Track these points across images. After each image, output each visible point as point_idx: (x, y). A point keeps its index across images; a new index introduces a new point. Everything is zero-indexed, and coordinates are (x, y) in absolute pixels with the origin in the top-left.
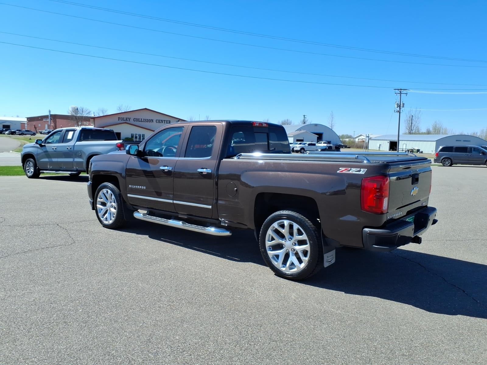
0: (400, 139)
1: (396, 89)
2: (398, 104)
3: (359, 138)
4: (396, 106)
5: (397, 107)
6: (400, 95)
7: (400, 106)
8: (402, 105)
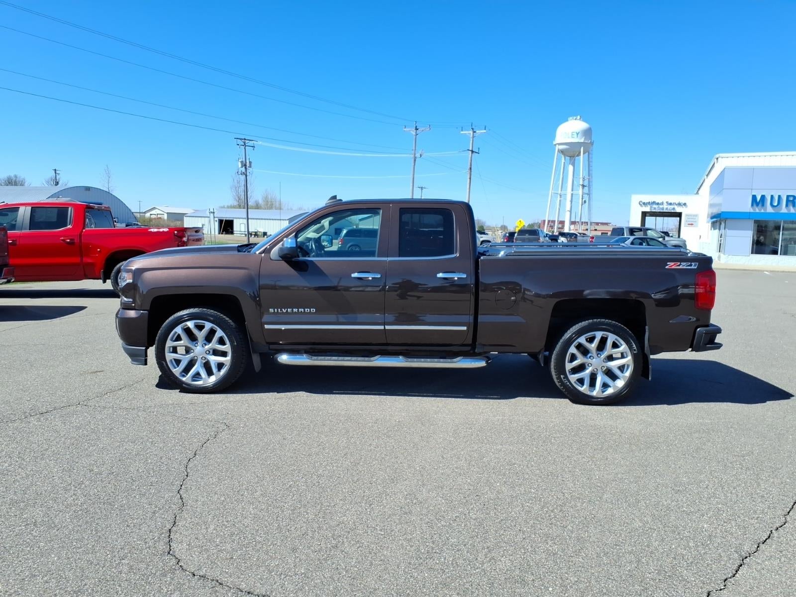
0: (249, 217)
1: (237, 138)
2: (242, 162)
3: (152, 213)
4: (240, 166)
5: (242, 167)
6: (245, 148)
7: (245, 165)
8: (248, 164)
